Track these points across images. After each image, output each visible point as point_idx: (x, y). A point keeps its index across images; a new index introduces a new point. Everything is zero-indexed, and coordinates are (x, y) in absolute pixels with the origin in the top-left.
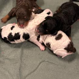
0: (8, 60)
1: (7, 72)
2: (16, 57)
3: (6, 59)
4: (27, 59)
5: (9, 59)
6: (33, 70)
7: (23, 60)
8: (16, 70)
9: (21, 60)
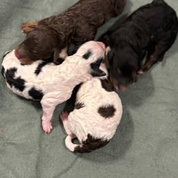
0: (13, 146)
1: (11, 172)
2: (29, 140)
3: (7, 143)
4: (52, 144)
5: (14, 144)
6: (64, 168)
7: (43, 146)
8: (29, 168)
9: (40, 146)
